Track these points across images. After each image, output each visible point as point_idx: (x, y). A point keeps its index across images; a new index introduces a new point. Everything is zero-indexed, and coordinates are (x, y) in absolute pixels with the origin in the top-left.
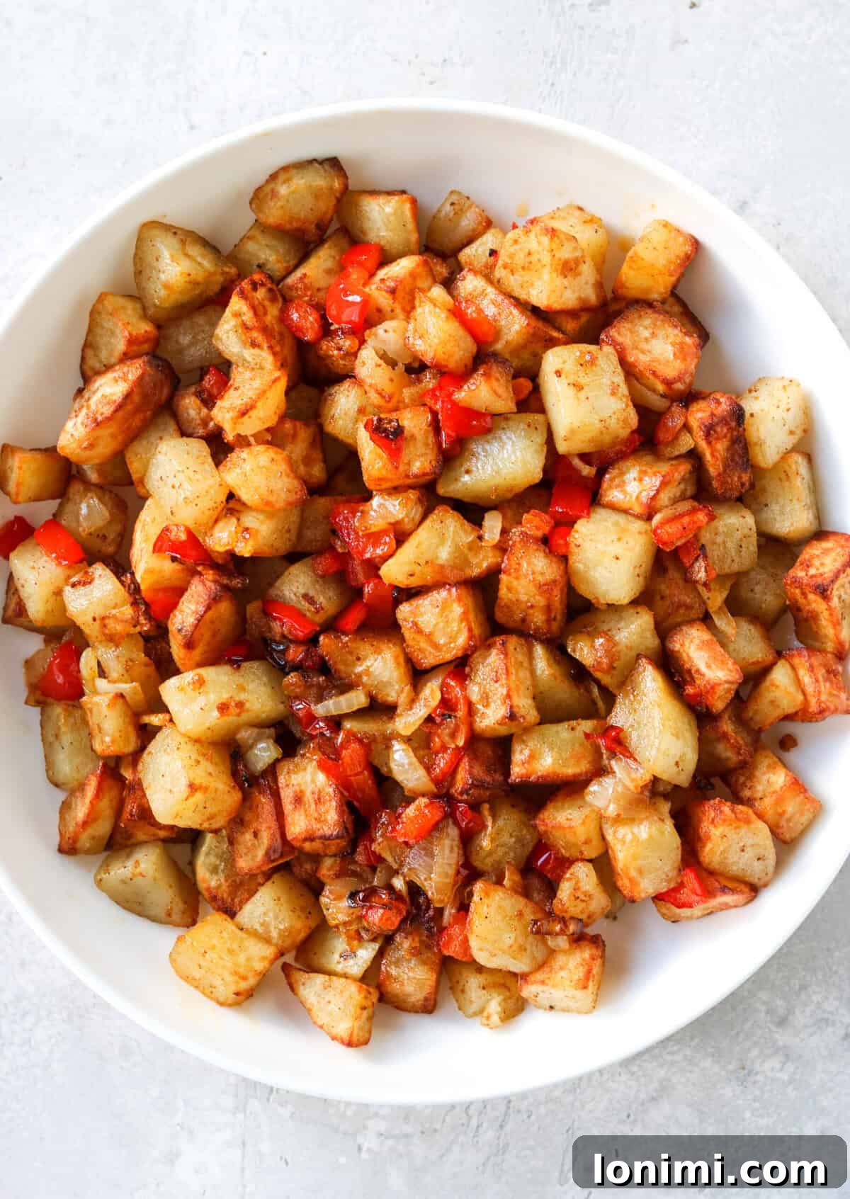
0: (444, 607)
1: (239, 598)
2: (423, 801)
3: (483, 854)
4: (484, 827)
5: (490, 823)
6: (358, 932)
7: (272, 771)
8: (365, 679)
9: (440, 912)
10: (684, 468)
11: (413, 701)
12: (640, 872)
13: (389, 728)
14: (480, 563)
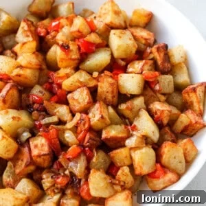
0: (82, 92)
1: (20, 92)
2: (75, 146)
3: (93, 164)
4: (94, 156)
5: (95, 155)
6: (53, 190)
7: (28, 140)
8: (57, 113)
9: (80, 180)
10: (151, 62)
11: (72, 120)
12: (143, 163)
13: (65, 127)
14: (92, 84)
